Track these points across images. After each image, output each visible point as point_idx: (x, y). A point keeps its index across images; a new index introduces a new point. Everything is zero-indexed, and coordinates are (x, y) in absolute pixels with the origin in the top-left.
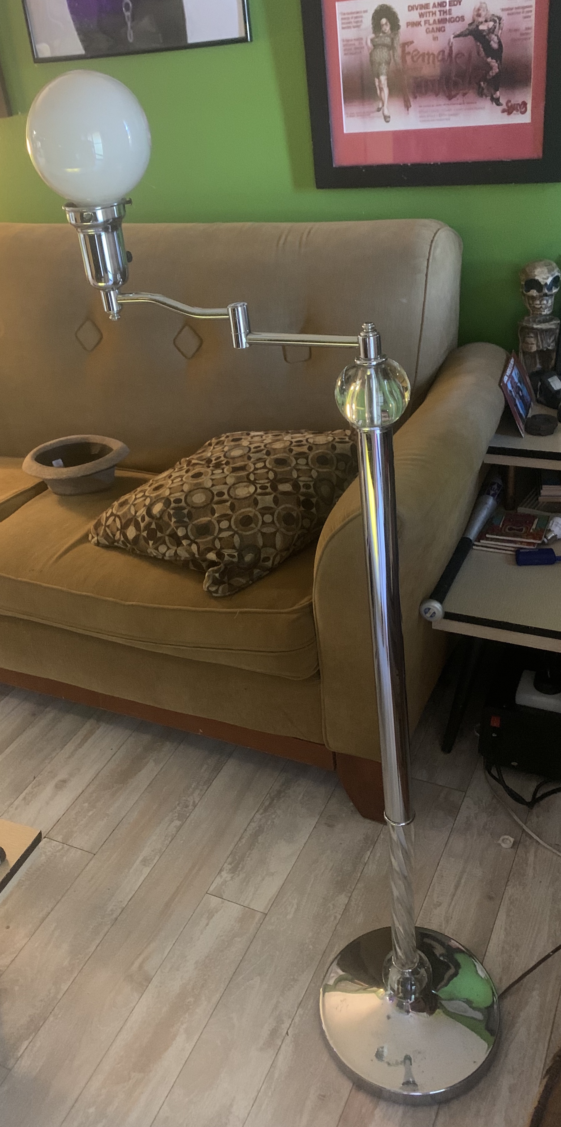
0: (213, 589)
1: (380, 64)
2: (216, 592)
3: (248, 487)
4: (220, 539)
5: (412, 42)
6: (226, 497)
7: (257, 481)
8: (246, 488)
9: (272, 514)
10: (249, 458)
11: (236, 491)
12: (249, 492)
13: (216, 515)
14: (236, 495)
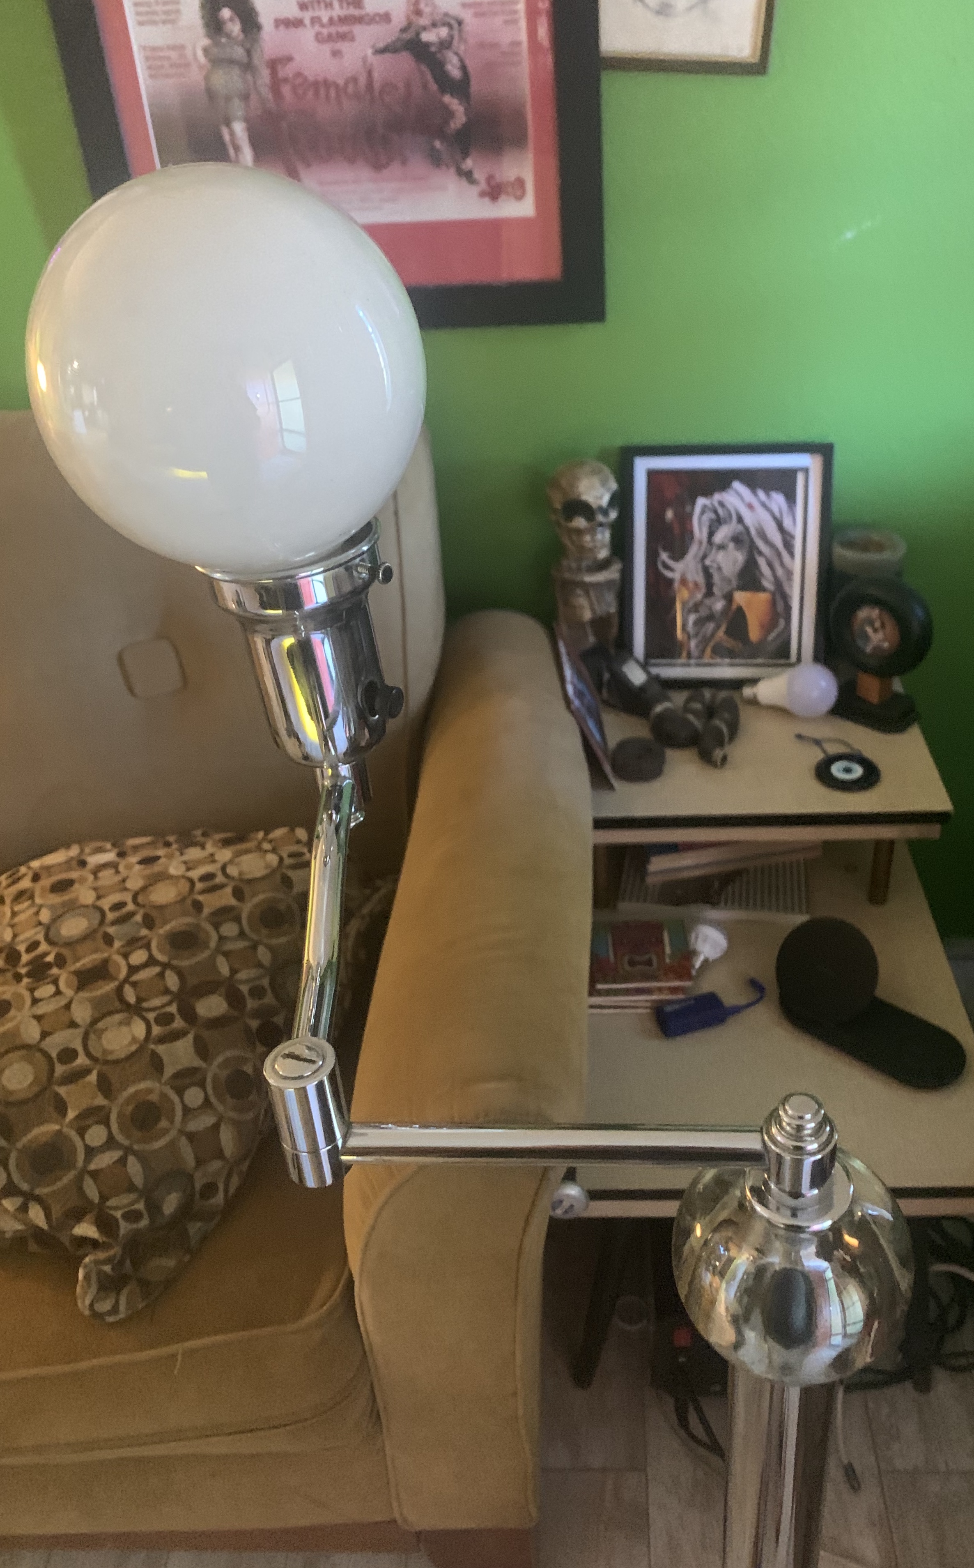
0: (105, 1306)
1: (228, 99)
2: (115, 1310)
3: (127, 1023)
4: (94, 1175)
5: (290, 59)
6: (81, 1060)
7: (145, 1005)
8: (124, 1029)
9: (202, 1085)
10: (109, 940)
11: (104, 1042)
12: (134, 1040)
13: (71, 1114)
14: (105, 1052)
